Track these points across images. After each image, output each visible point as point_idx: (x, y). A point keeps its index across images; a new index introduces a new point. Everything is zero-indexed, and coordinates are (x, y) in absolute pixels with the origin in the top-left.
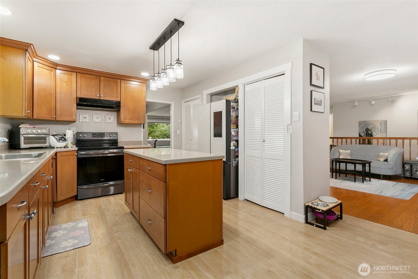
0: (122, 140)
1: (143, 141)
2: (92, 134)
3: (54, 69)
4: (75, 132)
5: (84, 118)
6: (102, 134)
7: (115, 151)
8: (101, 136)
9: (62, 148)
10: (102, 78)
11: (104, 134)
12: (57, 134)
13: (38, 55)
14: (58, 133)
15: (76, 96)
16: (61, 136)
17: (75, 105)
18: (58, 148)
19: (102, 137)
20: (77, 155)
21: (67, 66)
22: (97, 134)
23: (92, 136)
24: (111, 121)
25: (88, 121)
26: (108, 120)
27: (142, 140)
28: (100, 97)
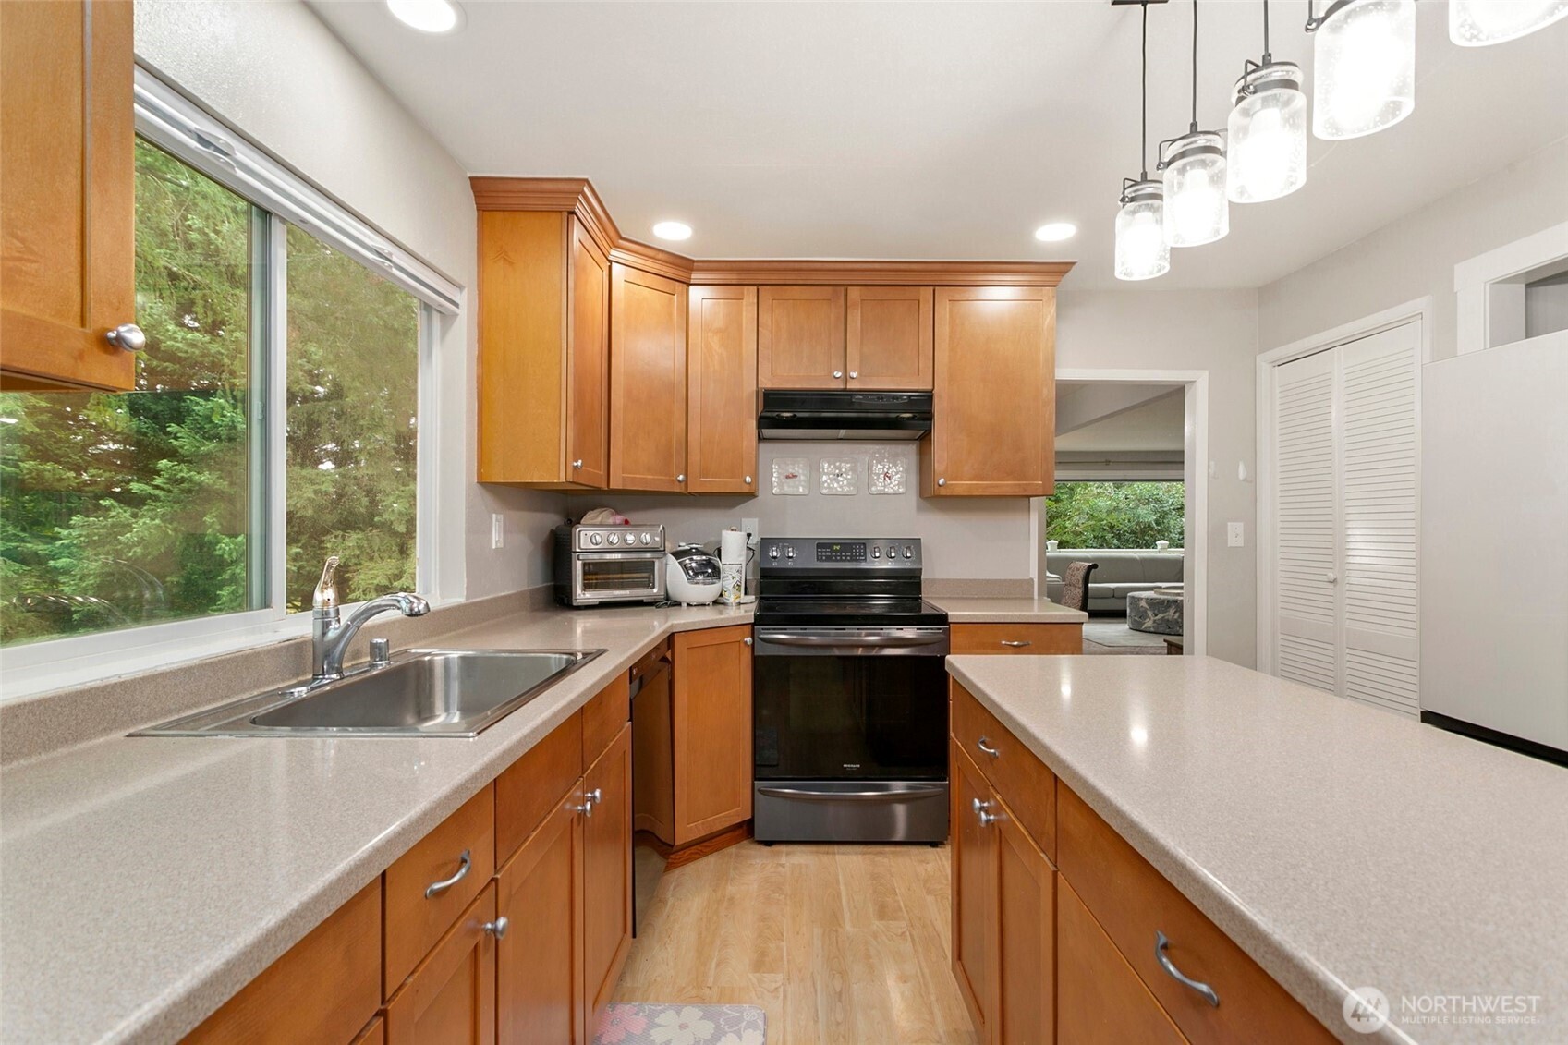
0: (939, 576)
1: (1036, 581)
2: (819, 546)
3: (681, 284)
4: (755, 540)
5: (787, 477)
6: (856, 547)
7: (909, 632)
8: (851, 556)
9: (707, 608)
10: (854, 293)
11: (864, 544)
12: (692, 548)
13: (624, 236)
14: (694, 546)
15: (755, 388)
16: (704, 558)
17: (754, 423)
18: (691, 606)
19: (856, 560)
20: (753, 645)
21: (723, 265)
22: (837, 544)
23: (818, 556)
24: (895, 485)
25: (801, 490)
26: (879, 486)
27: (1032, 576)
28: (846, 378)
